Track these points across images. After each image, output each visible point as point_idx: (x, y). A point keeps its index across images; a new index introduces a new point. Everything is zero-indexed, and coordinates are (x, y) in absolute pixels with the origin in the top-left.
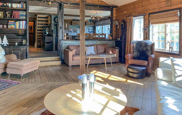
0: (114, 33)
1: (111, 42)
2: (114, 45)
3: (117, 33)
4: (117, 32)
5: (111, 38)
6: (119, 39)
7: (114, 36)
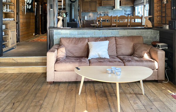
0: (156, 14)
1: (149, 32)
2: (156, 37)
3: (164, 15)
4: (162, 12)
5: (150, 25)
6: (167, 27)
7: (156, 19)
